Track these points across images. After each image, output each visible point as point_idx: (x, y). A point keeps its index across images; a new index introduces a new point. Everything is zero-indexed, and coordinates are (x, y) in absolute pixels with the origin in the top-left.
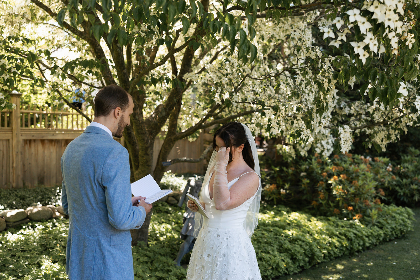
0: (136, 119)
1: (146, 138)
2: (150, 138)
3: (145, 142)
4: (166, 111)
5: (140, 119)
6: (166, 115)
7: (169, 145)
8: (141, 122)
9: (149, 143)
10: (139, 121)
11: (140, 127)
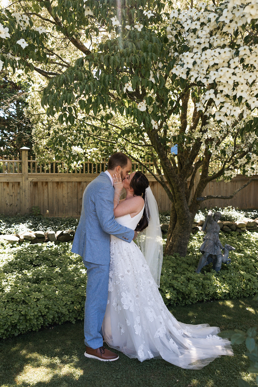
0: (167, 167)
1: (176, 180)
2: (180, 180)
3: (176, 182)
4: (189, 160)
5: (170, 167)
6: (189, 163)
7: (202, 185)
8: (170, 168)
9: (179, 183)
10: (169, 168)
11: (170, 172)
